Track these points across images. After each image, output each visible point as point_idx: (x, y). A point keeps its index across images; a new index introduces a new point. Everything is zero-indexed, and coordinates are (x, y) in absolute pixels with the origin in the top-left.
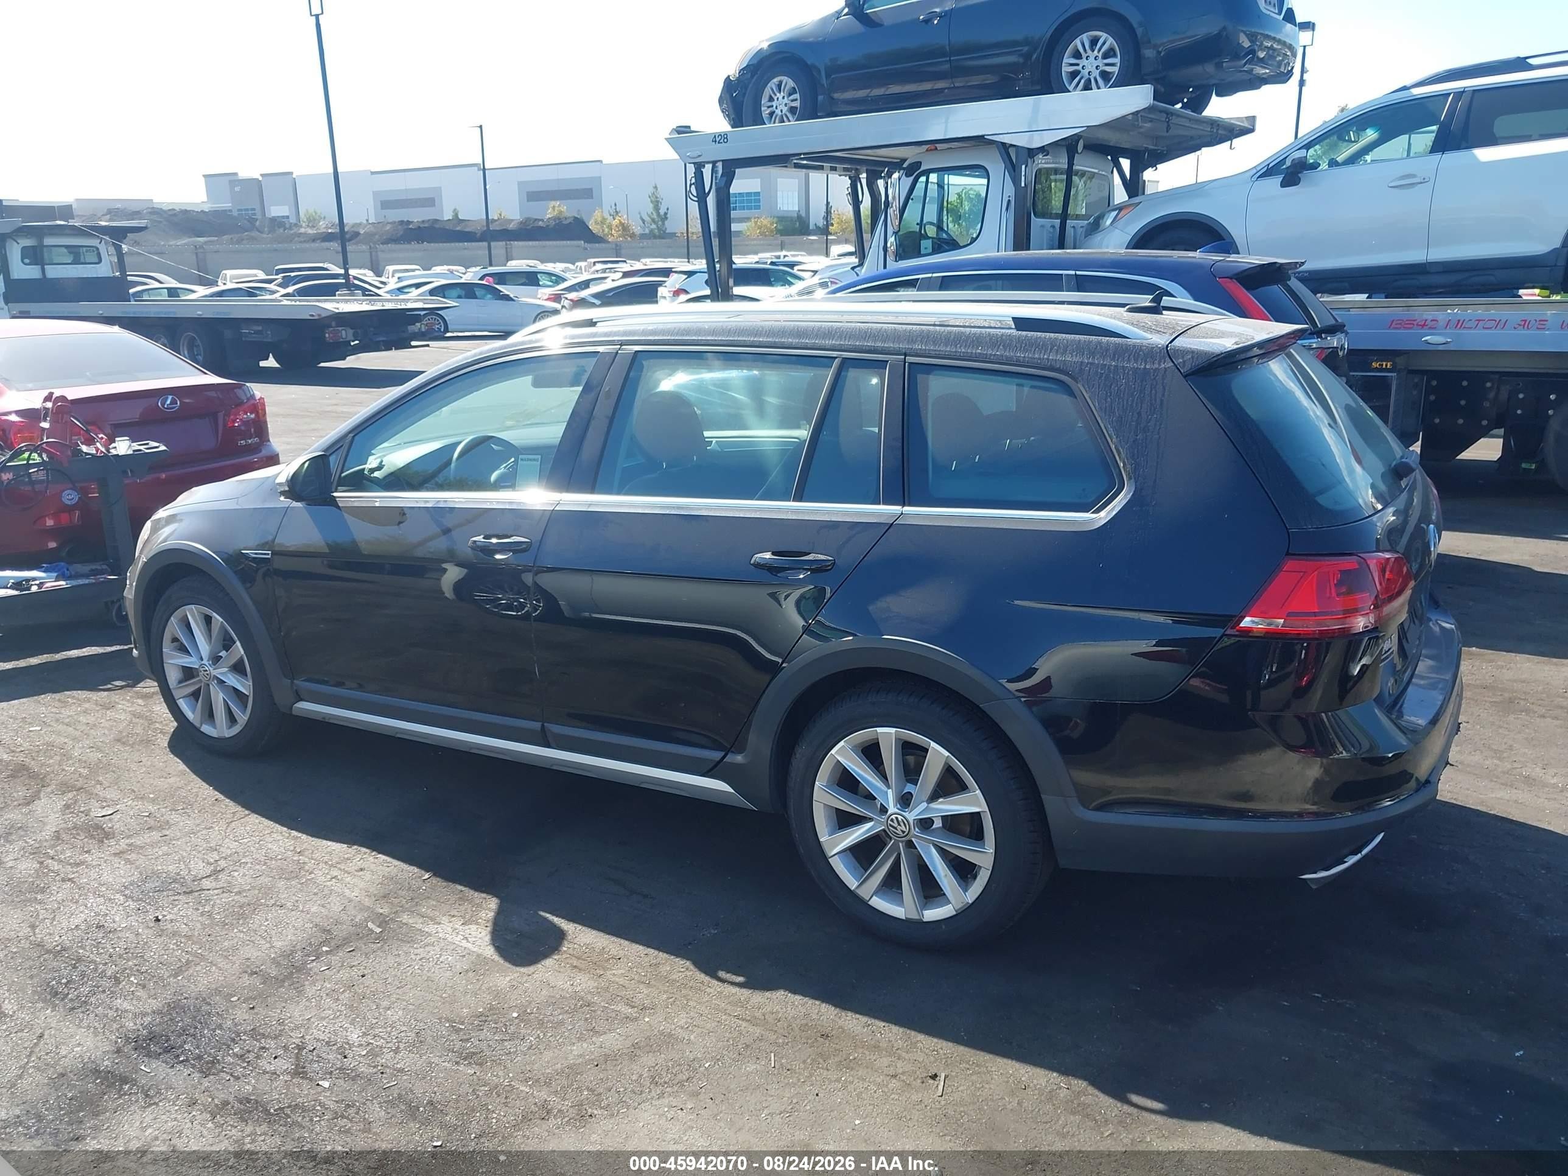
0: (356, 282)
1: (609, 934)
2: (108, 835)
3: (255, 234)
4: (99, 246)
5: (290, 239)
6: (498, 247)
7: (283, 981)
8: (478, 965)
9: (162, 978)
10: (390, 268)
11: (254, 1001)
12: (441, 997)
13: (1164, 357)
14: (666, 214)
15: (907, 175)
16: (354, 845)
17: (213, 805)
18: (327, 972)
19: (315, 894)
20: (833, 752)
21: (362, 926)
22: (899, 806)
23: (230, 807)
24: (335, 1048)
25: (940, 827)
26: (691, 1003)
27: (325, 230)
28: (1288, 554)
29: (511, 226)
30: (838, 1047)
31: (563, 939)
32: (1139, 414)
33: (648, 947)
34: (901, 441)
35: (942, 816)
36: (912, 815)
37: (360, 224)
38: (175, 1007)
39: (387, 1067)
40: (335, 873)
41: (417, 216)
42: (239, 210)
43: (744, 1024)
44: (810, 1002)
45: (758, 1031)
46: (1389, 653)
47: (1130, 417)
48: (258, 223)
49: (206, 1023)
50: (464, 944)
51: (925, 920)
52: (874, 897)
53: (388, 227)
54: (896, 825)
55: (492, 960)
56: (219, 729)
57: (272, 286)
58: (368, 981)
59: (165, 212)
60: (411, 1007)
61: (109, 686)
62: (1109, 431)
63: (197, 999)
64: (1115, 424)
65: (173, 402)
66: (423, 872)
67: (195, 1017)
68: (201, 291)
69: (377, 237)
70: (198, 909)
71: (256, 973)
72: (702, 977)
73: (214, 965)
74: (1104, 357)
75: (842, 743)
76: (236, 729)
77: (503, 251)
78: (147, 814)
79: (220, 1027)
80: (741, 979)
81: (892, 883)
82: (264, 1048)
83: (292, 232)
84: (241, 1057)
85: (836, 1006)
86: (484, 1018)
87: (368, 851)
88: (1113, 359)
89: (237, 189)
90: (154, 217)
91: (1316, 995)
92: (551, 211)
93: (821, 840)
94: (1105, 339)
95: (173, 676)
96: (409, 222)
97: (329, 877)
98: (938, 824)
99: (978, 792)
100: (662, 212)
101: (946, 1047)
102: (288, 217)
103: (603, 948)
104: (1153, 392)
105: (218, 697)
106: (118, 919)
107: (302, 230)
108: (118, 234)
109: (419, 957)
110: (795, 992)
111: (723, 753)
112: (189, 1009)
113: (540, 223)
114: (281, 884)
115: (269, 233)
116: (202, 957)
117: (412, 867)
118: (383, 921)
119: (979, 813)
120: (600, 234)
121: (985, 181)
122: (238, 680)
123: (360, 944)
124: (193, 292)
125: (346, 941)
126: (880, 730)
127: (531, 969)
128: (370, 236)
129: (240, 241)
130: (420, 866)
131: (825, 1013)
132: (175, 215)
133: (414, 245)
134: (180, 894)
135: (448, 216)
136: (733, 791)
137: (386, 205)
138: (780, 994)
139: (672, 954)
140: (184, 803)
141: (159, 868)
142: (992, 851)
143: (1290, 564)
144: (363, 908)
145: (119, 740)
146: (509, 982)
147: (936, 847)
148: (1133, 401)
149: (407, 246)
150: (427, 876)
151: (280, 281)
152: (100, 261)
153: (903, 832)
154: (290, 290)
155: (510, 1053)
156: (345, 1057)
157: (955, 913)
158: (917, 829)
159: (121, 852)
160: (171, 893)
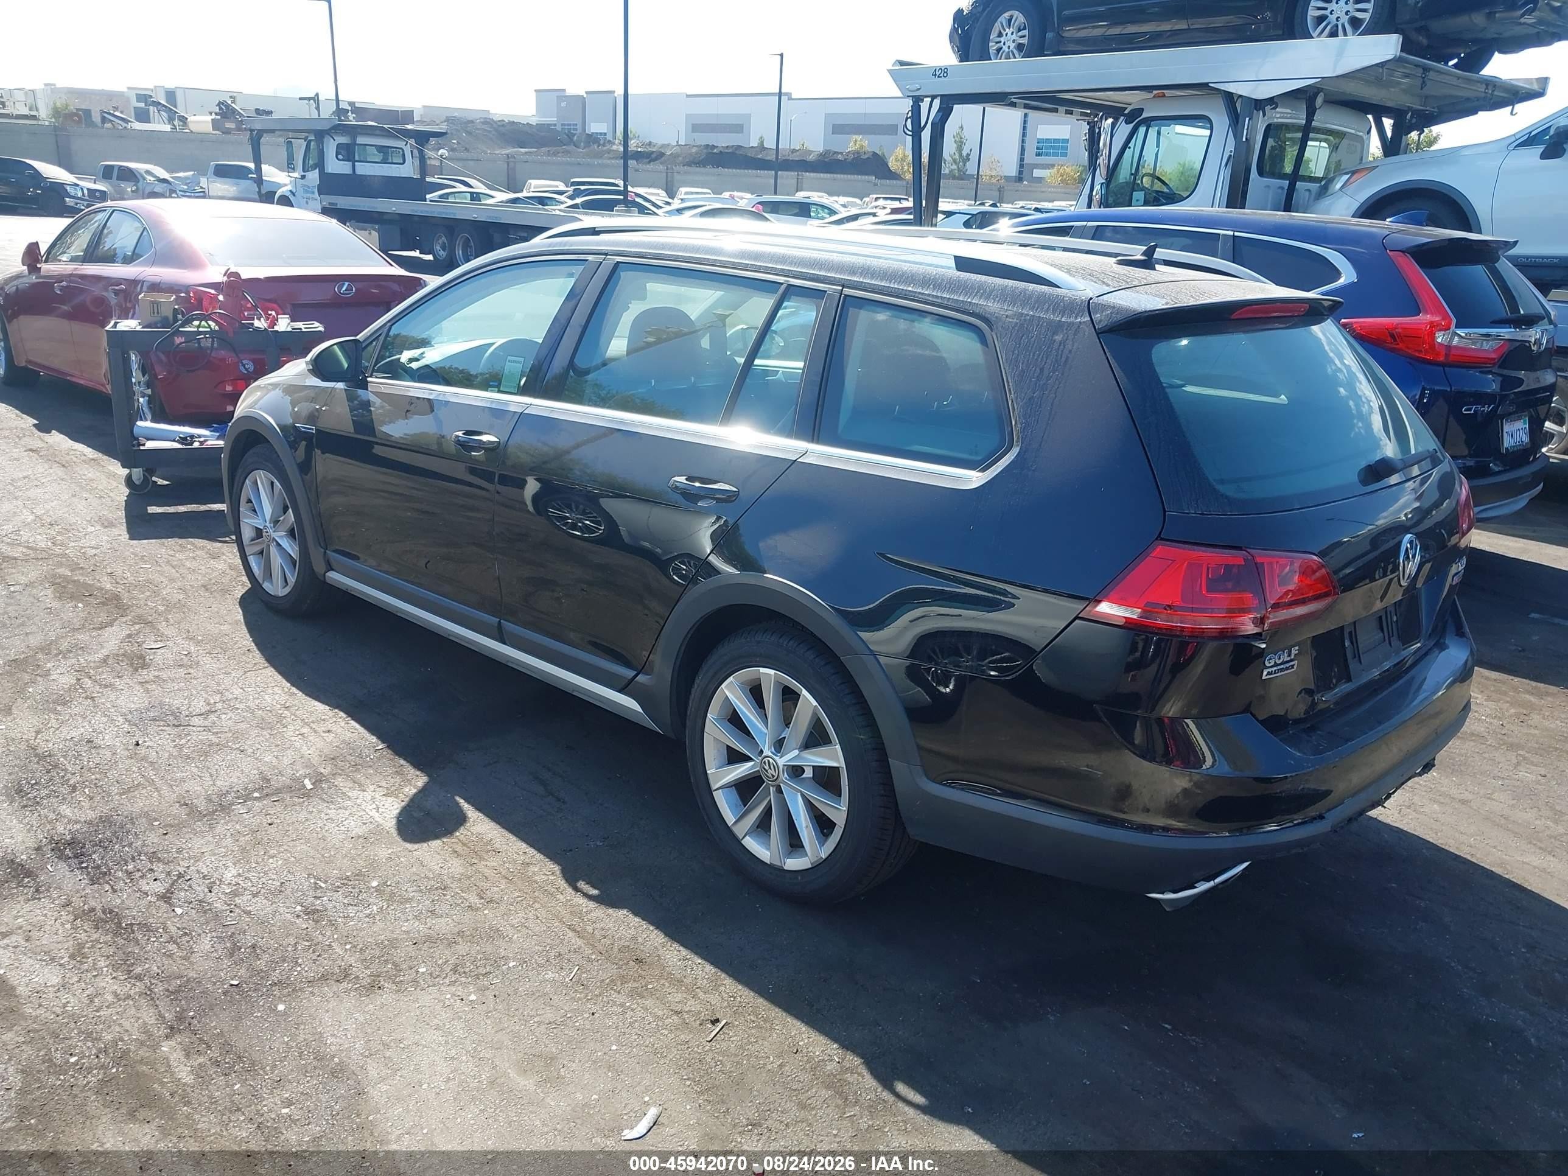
0: (638, 200)
1: (503, 828)
2: (145, 666)
3: (571, 148)
4: (404, 148)
5: (600, 155)
6: (787, 178)
7: (205, 816)
8: (376, 834)
9: (109, 795)
10: (683, 190)
11: (172, 828)
12: (323, 856)
13: (1083, 311)
14: (968, 155)
15: (1127, 123)
16: (335, 708)
17: (244, 654)
18: (245, 815)
19: (277, 746)
20: (723, 686)
21: (299, 781)
22: (773, 750)
23: (257, 657)
24: (207, 882)
25: (809, 778)
26: (536, 906)
27: (635, 149)
28: (1159, 538)
29: (811, 158)
30: (644, 973)
31: (462, 824)
32: (1042, 370)
33: (531, 846)
34: (820, 376)
35: (813, 767)
36: (782, 761)
37: (668, 145)
38: (106, 821)
39: (239, 907)
40: (305, 730)
41: (723, 141)
42: (562, 125)
43: (571, 934)
44: (644, 925)
45: (580, 942)
46: (1288, 665)
47: (1032, 372)
48: (575, 138)
49: (122, 840)
50: (374, 813)
51: (785, 868)
52: (747, 837)
53: (694, 150)
54: (767, 767)
55: (388, 832)
56: (276, 588)
57: (562, 198)
58: (272, 830)
59: (495, 122)
60: (293, 859)
61: (227, 539)
62: (1010, 385)
63: (127, 817)
64: (1016, 378)
65: (349, 289)
66: (380, 742)
67: (116, 832)
68: (501, 196)
69: (680, 158)
70: (175, 741)
71: (187, 805)
72: (563, 884)
73: (158, 791)
74: (1023, 306)
75: (731, 678)
76: (288, 590)
77: (794, 182)
78: (186, 653)
79: (130, 845)
80: (595, 892)
81: (763, 826)
82: (152, 870)
83: (605, 148)
84: (129, 874)
85: (666, 935)
86: (346, 881)
87: (344, 715)
88: (1032, 309)
89: (563, 104)
90: (485, 127)
91: (1166, 1026)
92: (853, 144)
93: (708, 772)
94: (1031, 287)
95: (247, 534)
96: (714, 147)
97: (297, 733)
98: (808, 773)
99: (838, 747)
100: (964, 153)
101: (745, 995)
102: (605, 134)
103: (491, 840)
104: (1062, 347)
105: (277, 560)
106: (108, 739)
107: (614, 147)
108: (422, 138)
109: (328, 817)
110: (636, 914)
111: (634, 673)
112: (115, 825)
113: (840, 157)
114: (253, 732)
115: (584, 148)
116: (152, 782)
117: (373, 737)
118: (318, 780)
119: (838, 768)
120: (899, 172)
121: (1207, 132)
122: (290, 545)
123: (287, 797)
124: (492, 197)
125: (278, 791)
126: (762, 670)
127: (416, 846)
128: (674, 156)
129: (555, 154)
130: (379, 738)
131: (652, 938)
132: (503, 126)
133: (709, 169)
134: (169, 725)
135: (754, 143)
136: (641, 711)
137: (696, 128)
138: (622, 913)
139: (548, 857)
140: (221, 648)
141: (167, 700)
142: (845, 809)
143: (1160, 549)
144: (308, 765)
145: (204, 586)
146: (389, 854)
147: (803, 796)
148: (1039, 355)
149: (702, 170)
150: (380, 747)
151: (571, 193)
152: (404, 163)
153: (773, 776)
154: (579, 200)
155: (348, 917)
156: (210, 891)
157: (810, 866)
158: (786, 775)
159: (146, 682)
160: (162, 723)
